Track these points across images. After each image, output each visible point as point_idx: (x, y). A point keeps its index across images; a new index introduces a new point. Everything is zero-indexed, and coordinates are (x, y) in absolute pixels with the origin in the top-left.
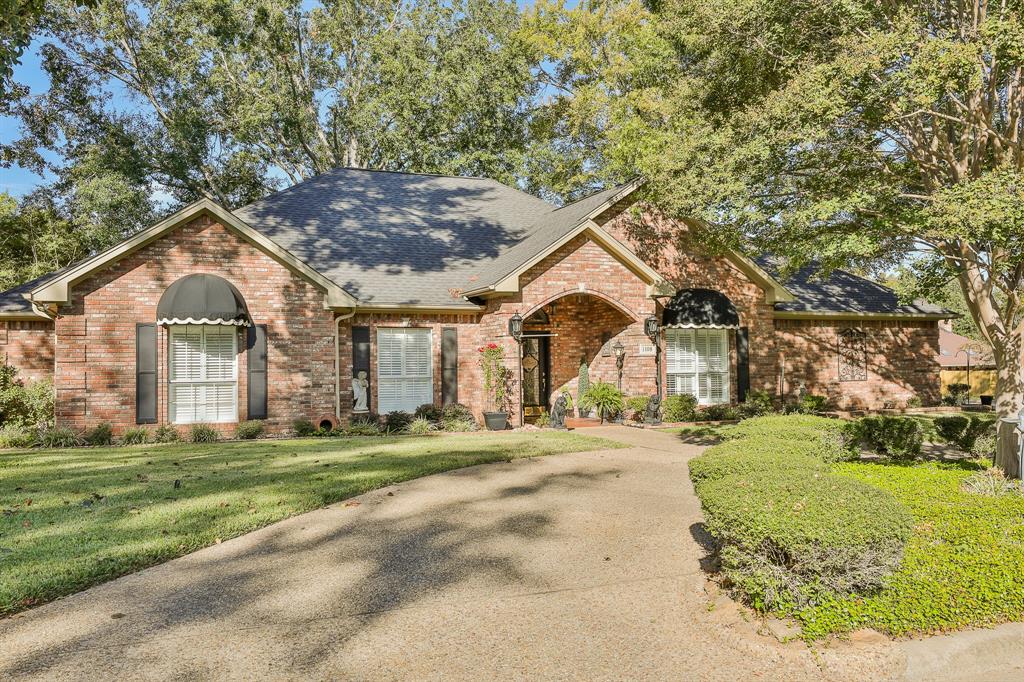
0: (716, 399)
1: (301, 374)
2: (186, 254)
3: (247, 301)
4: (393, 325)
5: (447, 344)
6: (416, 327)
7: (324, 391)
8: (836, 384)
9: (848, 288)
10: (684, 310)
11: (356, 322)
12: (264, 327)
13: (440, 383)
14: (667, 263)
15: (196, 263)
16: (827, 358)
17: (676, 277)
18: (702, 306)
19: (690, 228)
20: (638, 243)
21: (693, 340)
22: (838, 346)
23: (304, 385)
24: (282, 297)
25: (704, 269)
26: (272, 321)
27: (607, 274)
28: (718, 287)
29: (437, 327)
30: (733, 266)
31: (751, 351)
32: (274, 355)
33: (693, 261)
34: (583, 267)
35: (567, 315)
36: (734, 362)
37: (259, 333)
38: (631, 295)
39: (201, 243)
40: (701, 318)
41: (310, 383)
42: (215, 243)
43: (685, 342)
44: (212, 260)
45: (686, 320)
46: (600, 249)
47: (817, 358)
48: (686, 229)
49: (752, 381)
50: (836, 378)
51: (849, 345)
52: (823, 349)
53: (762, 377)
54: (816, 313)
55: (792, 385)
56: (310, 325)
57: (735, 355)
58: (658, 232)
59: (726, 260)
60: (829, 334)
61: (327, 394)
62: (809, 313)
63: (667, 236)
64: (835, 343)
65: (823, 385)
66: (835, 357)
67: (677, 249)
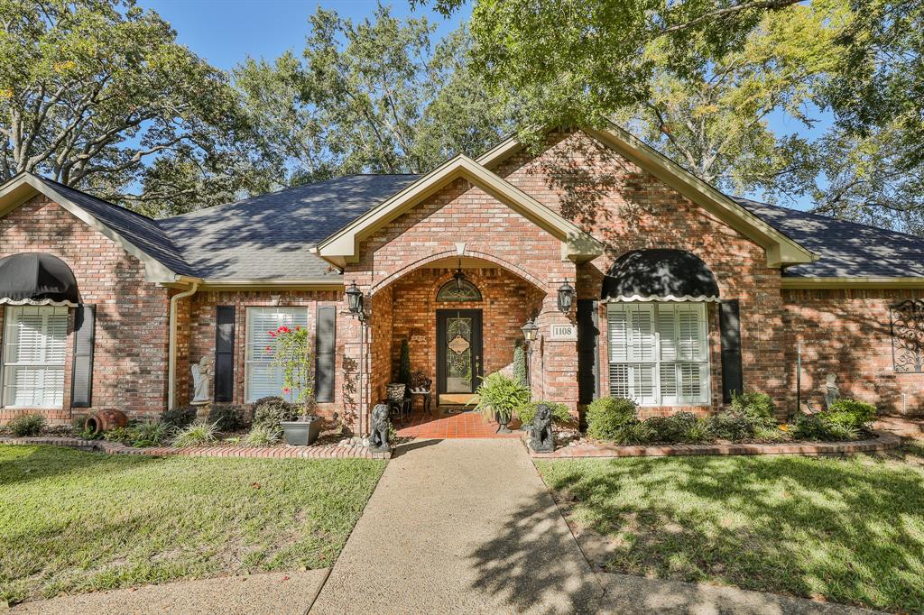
0: (690, 398)
1: (128, 359)
2: (23, 234)
3: (78, 280)
4: (263, 304)
5: (324, 326)
6: (288, 305)
7: (153, 378)
8: (889, 377)
9: (906, 249)
10: (627, 277)
11: (221, 301)
12: (94, 308)
13: (314, 369)
14: (608, 215)
15: (32, 241)
16: (873, 341)
17: (622, 233)
18: (655, 270)
19: (644, 170)
20: (565, 193)
21: (652, 319)
22: (891, 324)
23: (130, 371)
24: (113, 275)
25: (667, 222)
26: (103, 302)
27: (500, 229)
28: (689, 246)
29: (312, 306)
30: (712, 216)
31: (744, 333)
32: (103, 338)
33: (650, 211)
34: (463, 222)
35: (504, 290)
36: (717, 349)
37: (88, 314)
38: (538, 258)
39: (38, 221)
40: (652, 287)
41: (137, 369)
42: (51, 222)
43: (641, 322)
44: (47, 238)
45: (629, 290)
46: (489, 197)
47: (857, 343)
48: (639, 170)
49: (746, 376)
50: (889, 370)
51: (911, 324)
52: (866, 329)
53: (763, 368)
54: (852, 279)
55: (818, 378)
56: (140, 305)
57: (717, 338)
58: (596, 177)
59: (703, 211)
60: (877, 308)
61: (154, 382)
62: (840, 280)
63: (608, 182)
64: (887, 321)
65: (868, 379)
66: (887, 340)
67: (625, 198)
